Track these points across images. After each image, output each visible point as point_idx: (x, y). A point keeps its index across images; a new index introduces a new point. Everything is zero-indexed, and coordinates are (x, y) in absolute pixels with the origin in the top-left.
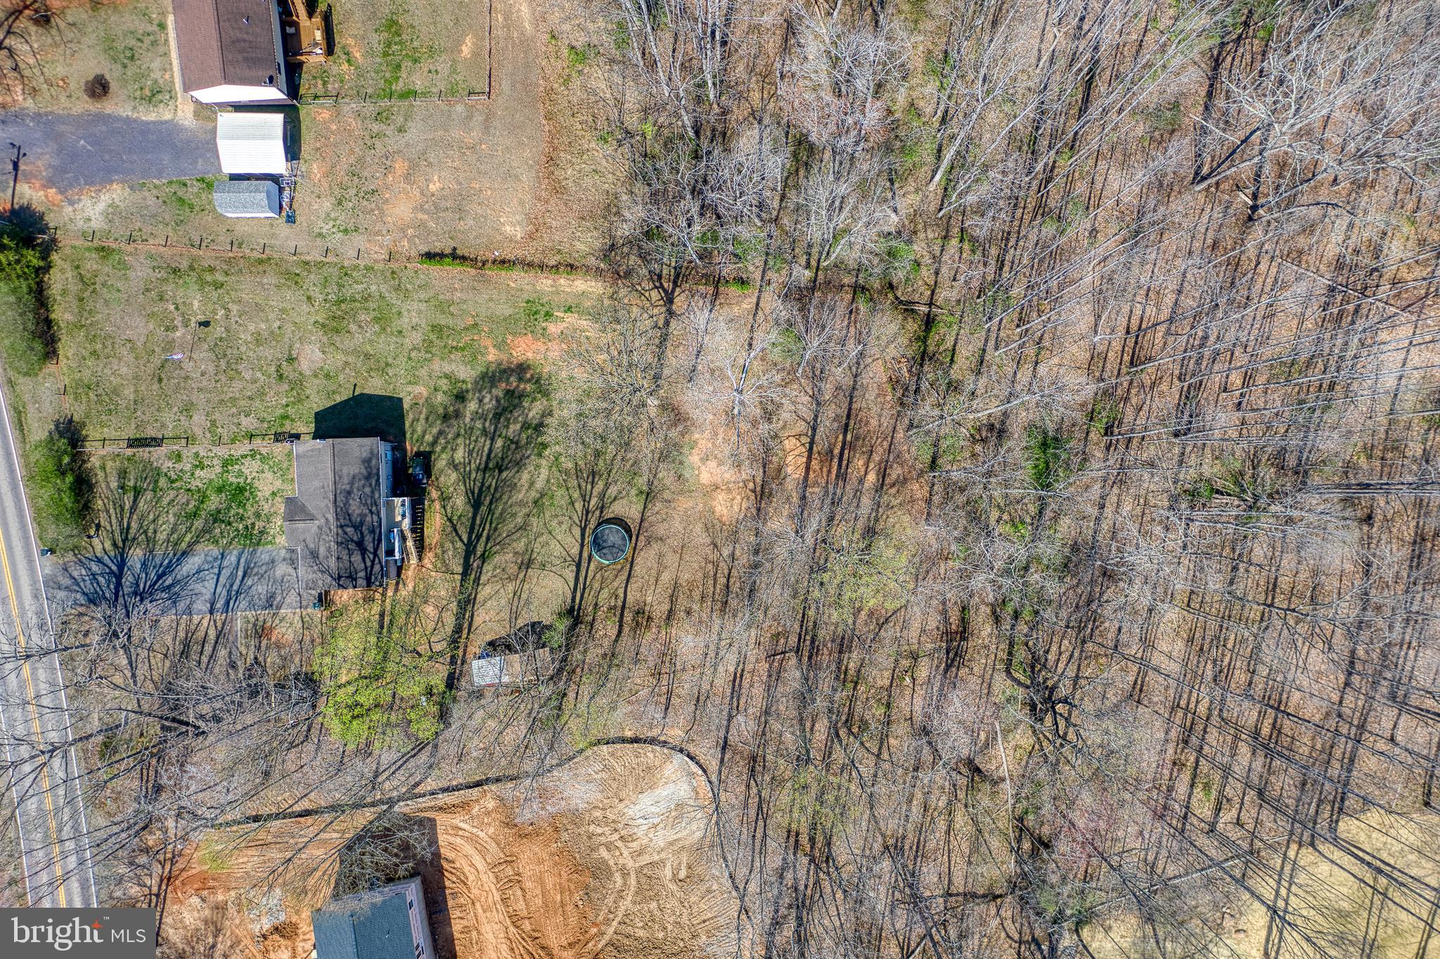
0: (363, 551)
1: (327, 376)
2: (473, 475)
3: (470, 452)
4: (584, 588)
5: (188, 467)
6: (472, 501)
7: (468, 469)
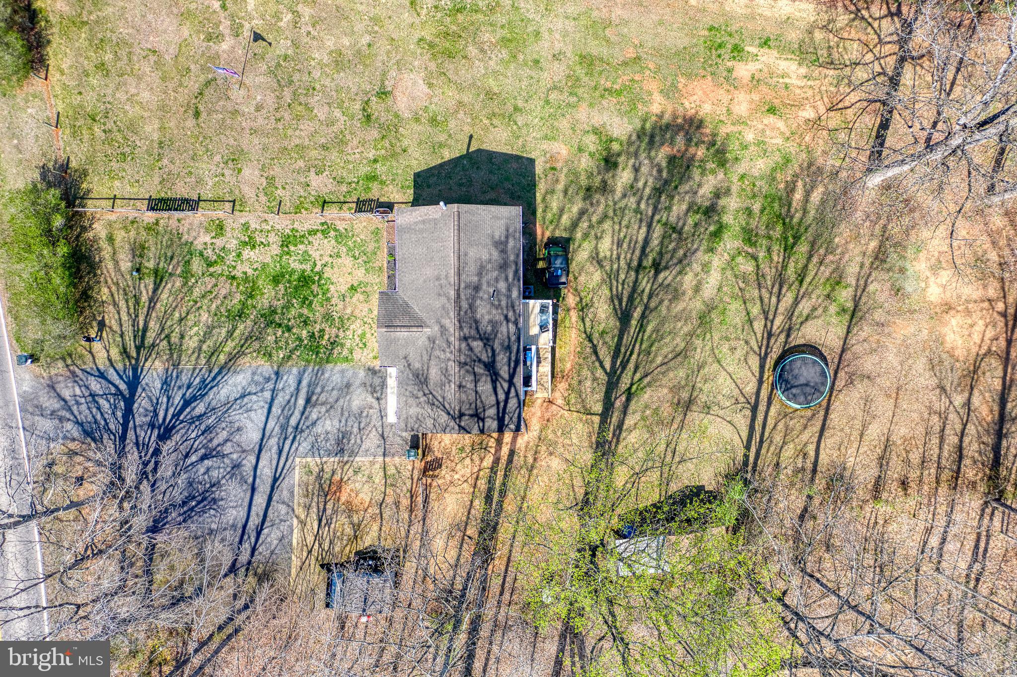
0: (495, 377)
1: (433, 121)
2: (622, 276)
3: (620, 243)
5: (233, 244)
6: (619, 312)
7: (615, 266)
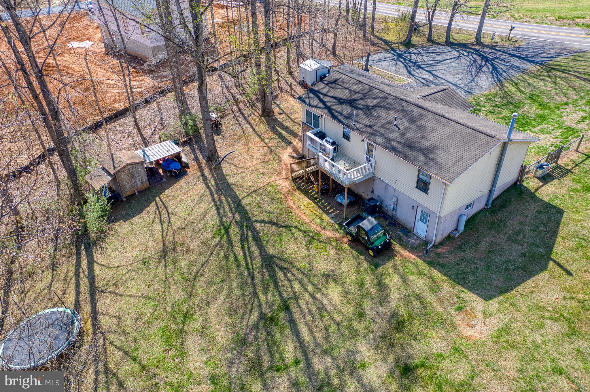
0: (341, 101)
2: (297, 286)
3: (322, 309)
4: (77, 275)
6: (278, 261)
7: (310, 288)
